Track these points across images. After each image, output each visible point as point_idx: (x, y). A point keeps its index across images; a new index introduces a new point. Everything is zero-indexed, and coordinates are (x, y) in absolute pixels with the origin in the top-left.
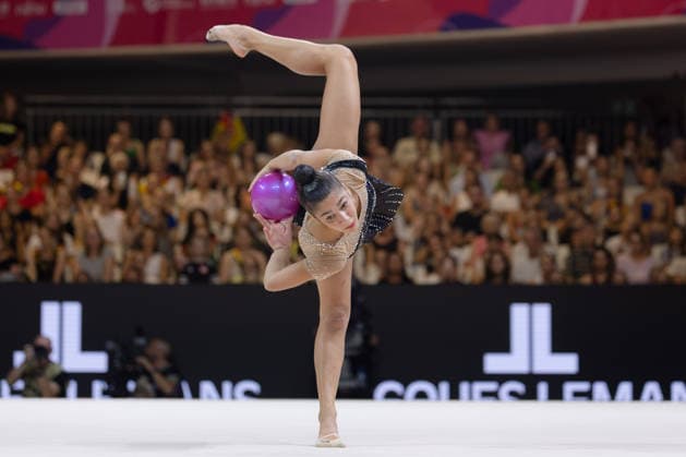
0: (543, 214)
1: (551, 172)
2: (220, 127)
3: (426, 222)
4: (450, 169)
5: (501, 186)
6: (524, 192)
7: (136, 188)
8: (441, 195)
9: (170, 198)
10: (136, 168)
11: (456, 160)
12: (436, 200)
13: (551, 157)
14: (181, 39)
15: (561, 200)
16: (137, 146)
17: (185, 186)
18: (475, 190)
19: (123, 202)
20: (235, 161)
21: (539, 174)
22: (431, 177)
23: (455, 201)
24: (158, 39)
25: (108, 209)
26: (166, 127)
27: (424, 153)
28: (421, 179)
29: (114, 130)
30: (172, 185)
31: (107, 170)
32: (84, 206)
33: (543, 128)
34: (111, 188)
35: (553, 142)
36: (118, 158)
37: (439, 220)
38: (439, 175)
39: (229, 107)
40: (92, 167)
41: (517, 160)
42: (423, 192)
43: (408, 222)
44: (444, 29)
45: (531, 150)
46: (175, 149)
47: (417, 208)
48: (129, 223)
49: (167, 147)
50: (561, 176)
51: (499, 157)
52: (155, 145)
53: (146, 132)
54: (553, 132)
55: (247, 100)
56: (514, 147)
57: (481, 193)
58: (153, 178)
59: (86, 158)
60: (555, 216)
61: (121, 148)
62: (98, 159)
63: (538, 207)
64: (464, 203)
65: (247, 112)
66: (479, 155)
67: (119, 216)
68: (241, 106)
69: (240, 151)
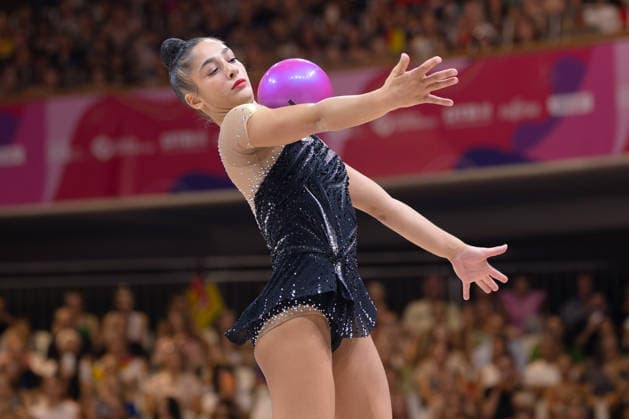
0: (587, 388)
1: (596, 337)
2: (192, 296)
3: (448, 405)
4: (472, 337)
5: (536, 356)
6: (564, 360)
7: (89, 371)
8: (462, 369)
9: (134, 385)
10: (89, 349)
11: (479, 324)
12: (457, 375)
13: (596, 319)
14: (140, 189)
15: (611, 369)
16: (90, 322)
17: (152, 368)
18: (505, 362)
19: (72, 389)
20: (210, 336)
21: (582, 339)
22: (450, 347)
23: (480, 376)
24: (112, 190)
25: (56, 401)
26: (124, 297)
27: (440, 318)
28: (439, 350)
29: (61, 303)
30: (134, 370)
31: (54, 353)
32: (27, 397)
33: (584, 284)
34: (58, 374)
35: (598, 300)
36: (67, 337)
37: (463, 400)
38: (459, 344)
39: (202, 271)
41: (554, 323)
42: (441, 365)
43: (424, 403)
44: (459, 167)
45: (571, 311)
46: (137, 324)
47: (435, 386)
49: (126, 326)
50: (609, 342)
51: (533, 320)
52: (112, 319)
53: (99, 304)
55: (222, 261)
56: (549, 308)
57: (513, 365)
58: (110, 361)
60: (603, 389)
61: (70, 325)
62: (43, 340)
63: (583, 380)
64: (491, 376)
65: (223, 277)
66: (509, 320)
67: (70, 409)
68: (217, 269)
69: (216, 325)
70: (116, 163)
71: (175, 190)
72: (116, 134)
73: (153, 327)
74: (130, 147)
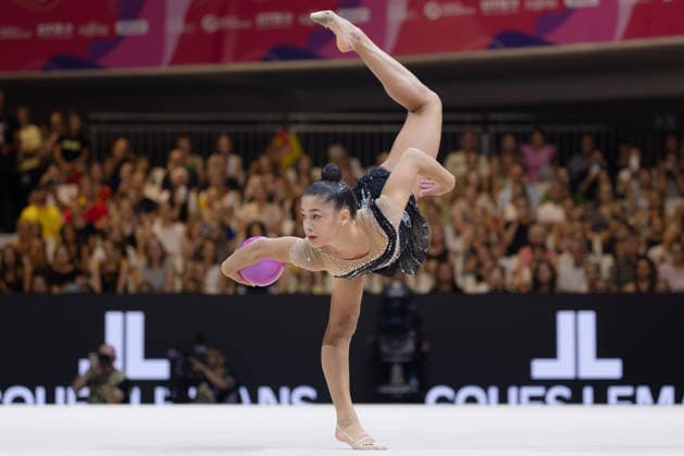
0: (588, 225)
1: (595, 184)
2: (278, 142)
3: (476, 232)
4: (498, 181)
5: (547, 198)
6: (569, 203)
7: (197, 201)
8: (490, 207)
9: (229, 211)
10: (196, 183)
11: (504, 172)
12: (484, 212)
13: (595, 170)
14: (238, 58)
15: (605, 211)
16: (197, 161)
17: (243, 199)
18: (522, 202)
19: (183, 215)
20: (291, 175)
21: (583, 187)
22: (479, 189)
23: (503, 212)
24: (216, 57)
25: (169, 222)
26: (224, 143)
27: (472, 167)
28: (470, 191)
29: (174, 146)
30: (231, 199)
31: (167, 184)
32: (146, 218)
33: (587, 142)
34: (171, 202)
35: (597, 155)
36: (179, 173)
37: (488, 231)
38: (488, 187)
39: (286, 123)
40: (154, 182)
41: (563, 173)
42: (472, 204)
43: (458, 233)
44: (492, 47)
45: (576, 164)
46: (234, 163)
47: (466, 219)
49: (226, 163)
50: (605, 188)
51: (546, 170)
52: (214, 160)
53: (205, 148)
54: (597, 146)
55: (302, 116)
56: (560, 160)
57: (528, 205)
58: (212, 191)
59: (148, 173)
60: (599, 226)
61: (181, 163)
62: (159, 174)
63: (582, 219)
64: (511, 213)
65: (302, 128)
66: (526, 169)
67: (180, 229)
68: (297, 122)
69: (296, 166)
70: (220, 35)
71: (266, 59)
72: (222, 13)
73: (246, 166)
74: (231, 23)
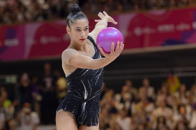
2: (170, 81)
7: (135, 108)
14: (151, 45)
16: (134, 91)
19: (129, 114)
20: (177, 95)
24: (141, 45)
25: (124, 117)
26: (146, 82)
29: (124, 84)
30: (150, 107)
31: (122, 101)
34: (124, 109)
36: (127, 96)
39: (173, 73)
46: (151, 91)
48: (133, 123)
49: (147, 92)
52: (142, 90)
55: (179, 69)
59: (113, 96)
61: (128, 91)
62: (118, 97)
67: (128, 121)
70: (143, 36)
71: (163, 45)
72: (143, 26)
73: (156, 92)
74: (147, 30)
